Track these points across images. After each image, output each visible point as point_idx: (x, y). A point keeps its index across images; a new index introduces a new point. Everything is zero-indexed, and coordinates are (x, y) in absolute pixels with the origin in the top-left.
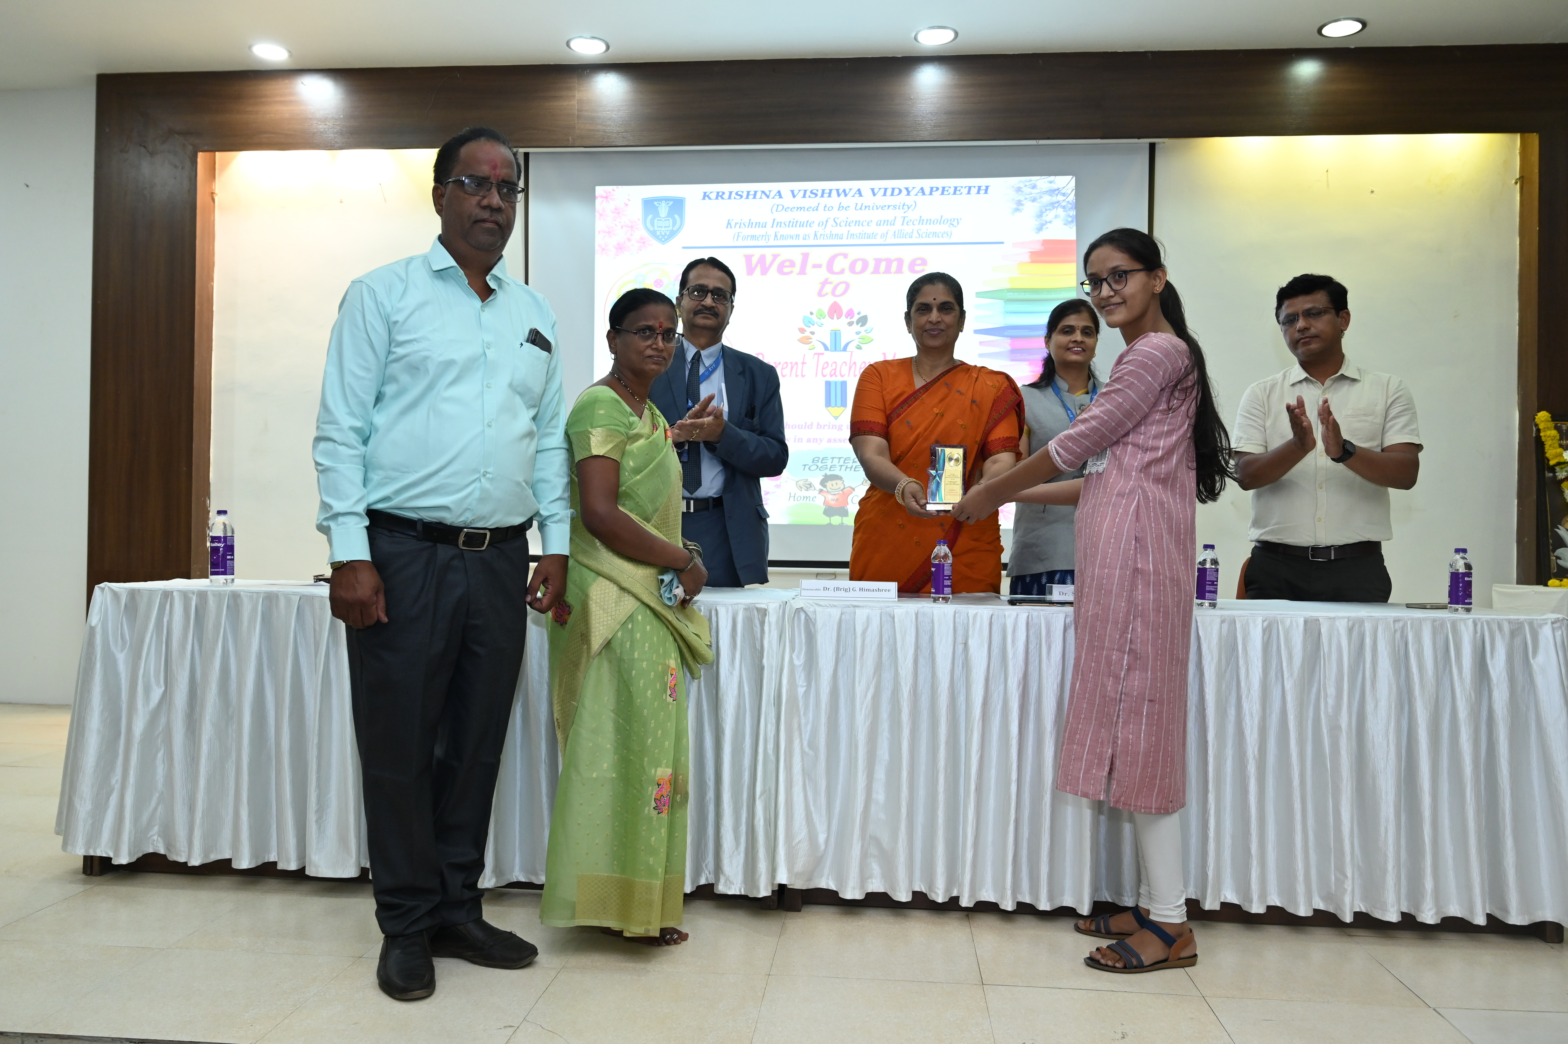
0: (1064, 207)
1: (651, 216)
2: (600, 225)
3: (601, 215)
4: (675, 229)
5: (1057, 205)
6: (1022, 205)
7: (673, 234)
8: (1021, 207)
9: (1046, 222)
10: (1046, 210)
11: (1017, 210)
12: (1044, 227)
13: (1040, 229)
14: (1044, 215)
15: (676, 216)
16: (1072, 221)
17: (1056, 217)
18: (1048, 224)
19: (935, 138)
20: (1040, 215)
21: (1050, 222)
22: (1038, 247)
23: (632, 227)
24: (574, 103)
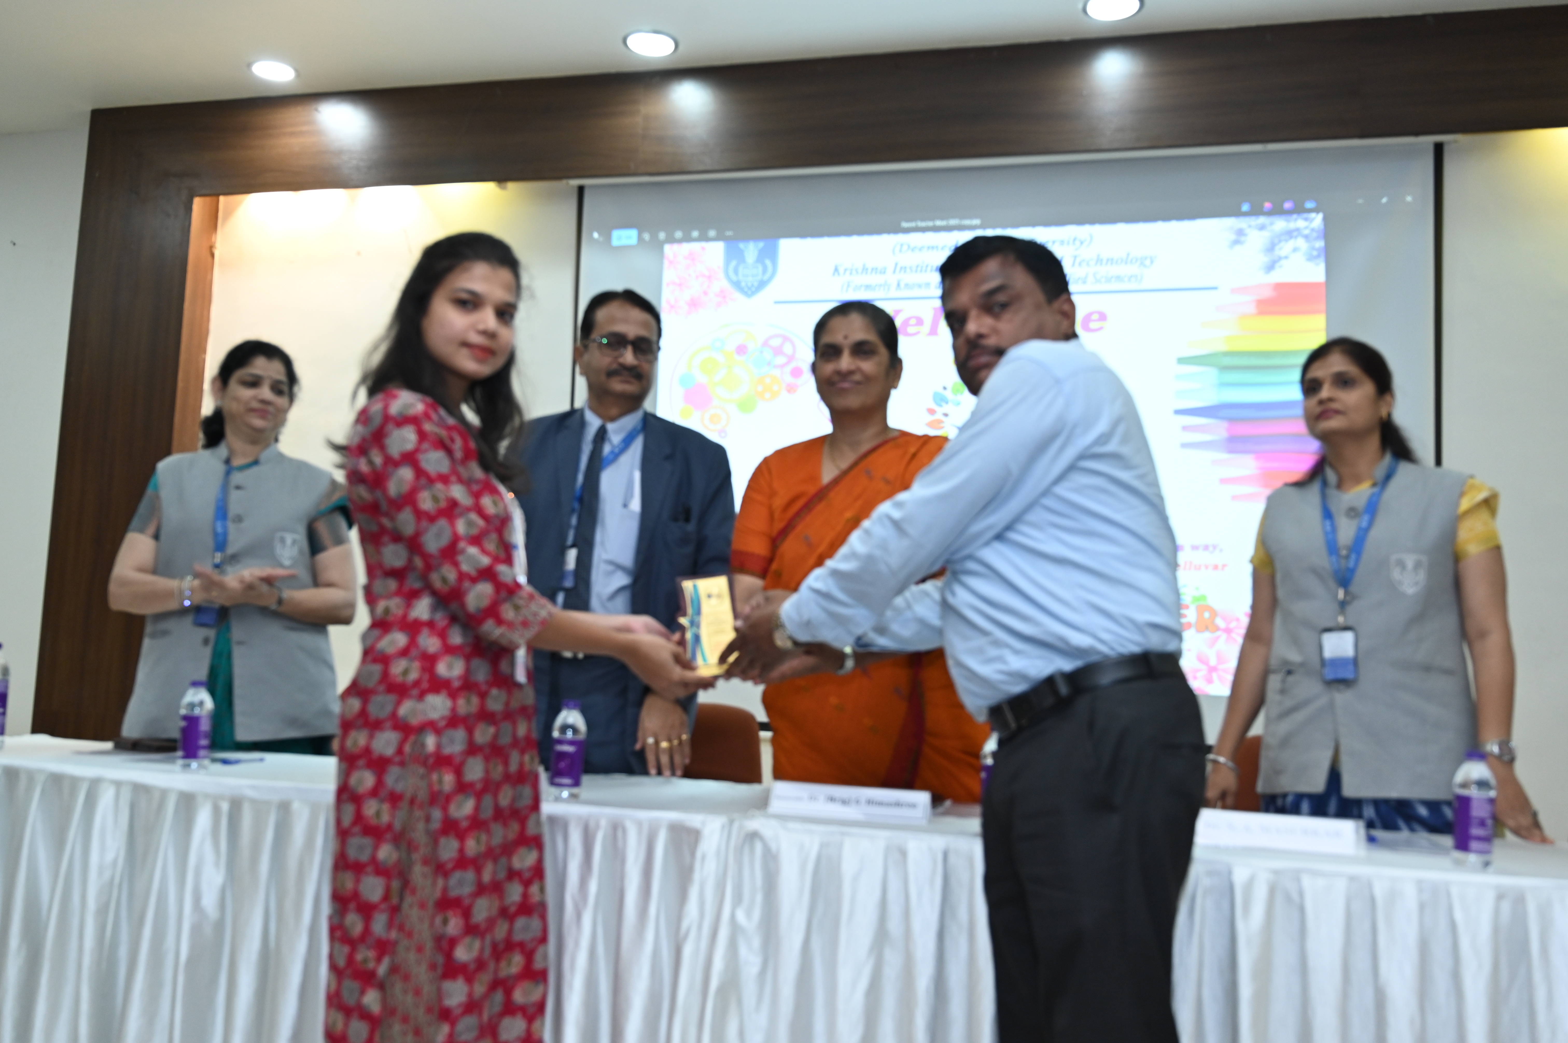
0: (1306, 237)
1: (733, 263)
2: (669, 275)
3: (671, 262)
4: (766, 278)
5: (1295, 234)
6: (1245, 235)
7: (762, 284)
8: (1243, 239)
9: (1280, 258)
10: (1280, 241)
11: (1236, 242)
12: (1277, 265)
13: (1270, 267)
14: (1277, 248)
15: (768, 262)
16: (1318, 256)
17: (1295, 250)
18: (1283, 262)
19: (1116, 146)
20: (1271, 248)
21: (1286, 257)
22: (1268, 293)
23: (709, 277)
24: (639, 120)
